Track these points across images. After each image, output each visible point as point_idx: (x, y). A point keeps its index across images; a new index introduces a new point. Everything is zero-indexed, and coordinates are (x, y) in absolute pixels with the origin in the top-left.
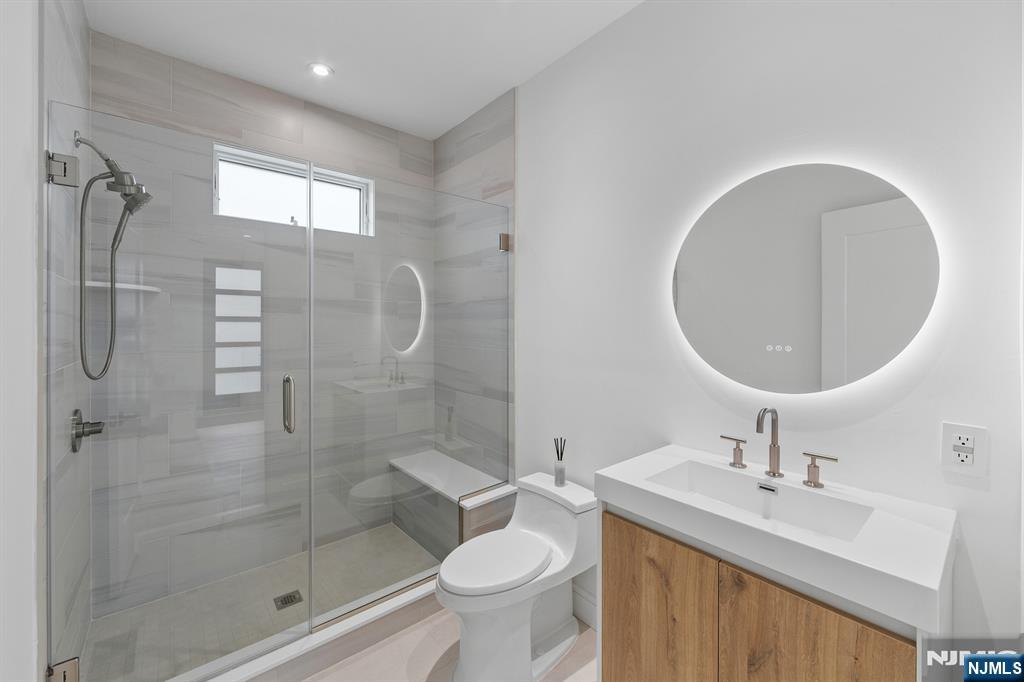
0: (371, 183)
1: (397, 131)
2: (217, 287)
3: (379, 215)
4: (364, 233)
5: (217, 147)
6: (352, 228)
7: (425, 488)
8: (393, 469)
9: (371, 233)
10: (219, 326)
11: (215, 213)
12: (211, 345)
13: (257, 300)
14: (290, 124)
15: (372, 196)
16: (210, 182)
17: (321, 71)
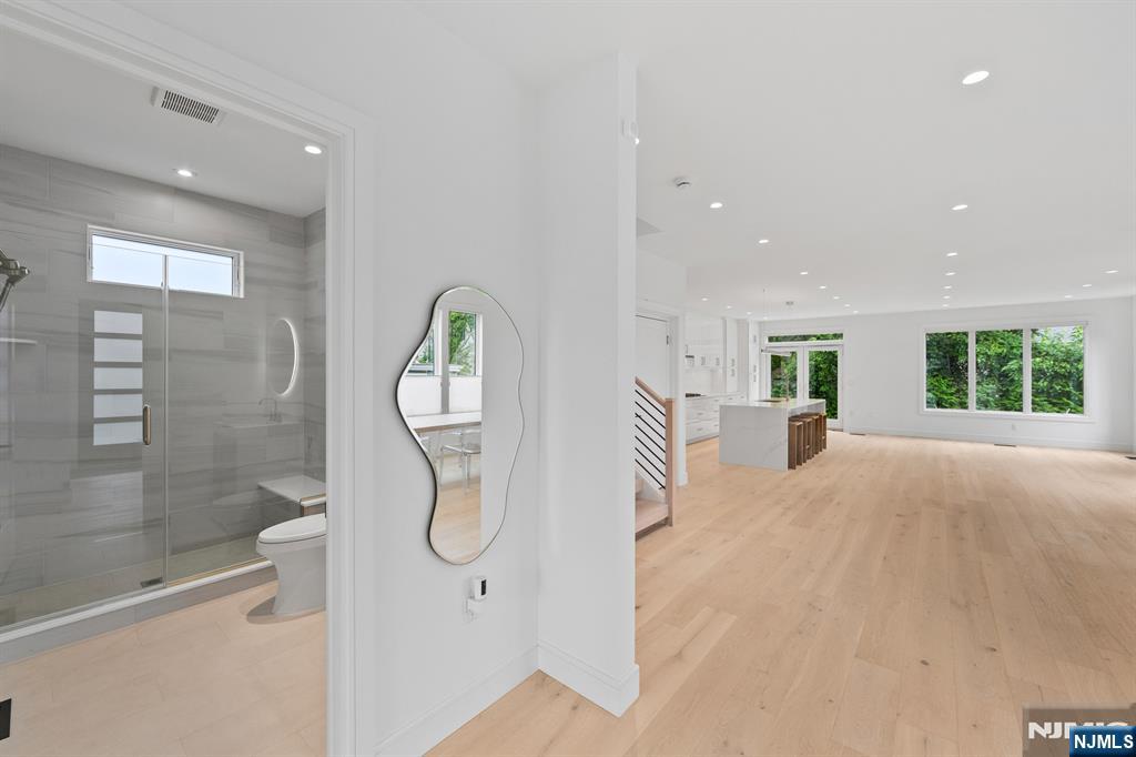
0: (242, 253)
1: (267, 211)
2: (96, 331)
3: (247, 280)
4: (235, 295)
5: (90, 226)
6: (226, 290)
7: (280, 498)
8: (260, 488)
9: (242, 296)
10: (98, 372)
11: (89, 280)
12: (88, 391)
13: (139, 344)
14: (162, 204)
15: (242, 263)
16: (85, 256)
17: (185, 173)
